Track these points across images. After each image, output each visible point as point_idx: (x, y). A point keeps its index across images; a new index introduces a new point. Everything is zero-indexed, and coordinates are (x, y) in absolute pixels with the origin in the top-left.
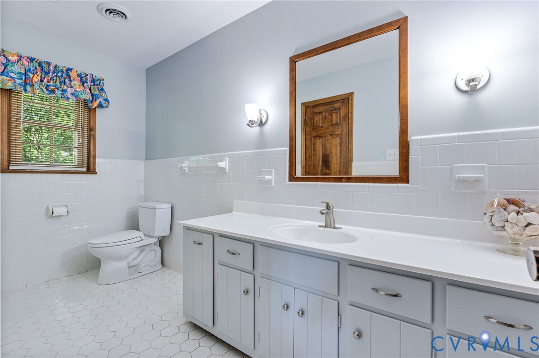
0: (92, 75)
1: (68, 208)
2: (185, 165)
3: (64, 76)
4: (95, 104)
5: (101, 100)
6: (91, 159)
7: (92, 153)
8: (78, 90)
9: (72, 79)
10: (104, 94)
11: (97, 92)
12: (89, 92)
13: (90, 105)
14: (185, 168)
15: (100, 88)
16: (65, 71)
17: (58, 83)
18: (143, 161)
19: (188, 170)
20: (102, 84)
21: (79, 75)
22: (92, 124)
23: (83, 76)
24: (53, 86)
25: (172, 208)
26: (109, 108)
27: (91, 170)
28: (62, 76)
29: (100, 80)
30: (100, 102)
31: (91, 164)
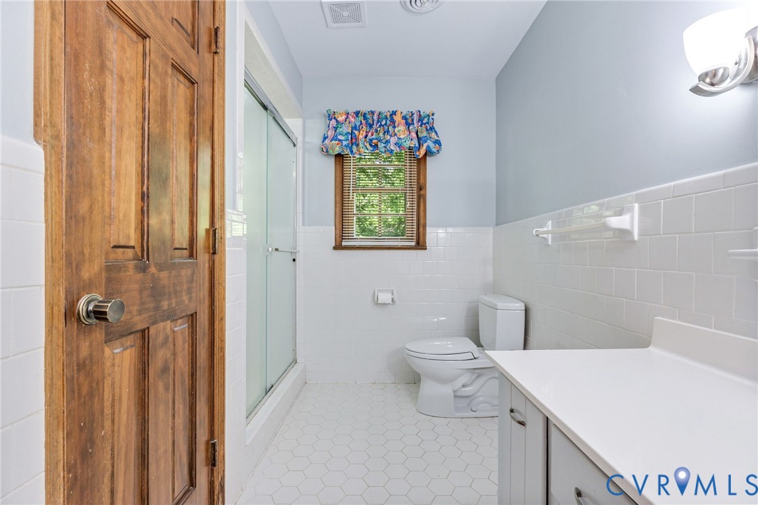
0: (419, 112)
1: (393, 294)
2: (545, 229)
3: (388, 122)
4: (423, 152)
5: (430, 143)
6: (421, 229)
7: (422, 221)
8: (402, 137)
9: (396, 125)
10: (433, 134)
11: (425, 134)
12: (416, 136)
13: (417, 153)
14: (545, 236)
15: (428, 128)
16: (388, 117)
17: (381, 135)
18: (492, 228)
19: (553, 238)
20: (431, 121)
21: (404, 118)
22: (422, 181)
23: (408, 116)
24: (377, 139)
25: (527, 311)
26: (441, 153)
27: (420, 244)
28: (386, 124)
29: (428, 115)
30: (428, 147)
31: (421, 235)
